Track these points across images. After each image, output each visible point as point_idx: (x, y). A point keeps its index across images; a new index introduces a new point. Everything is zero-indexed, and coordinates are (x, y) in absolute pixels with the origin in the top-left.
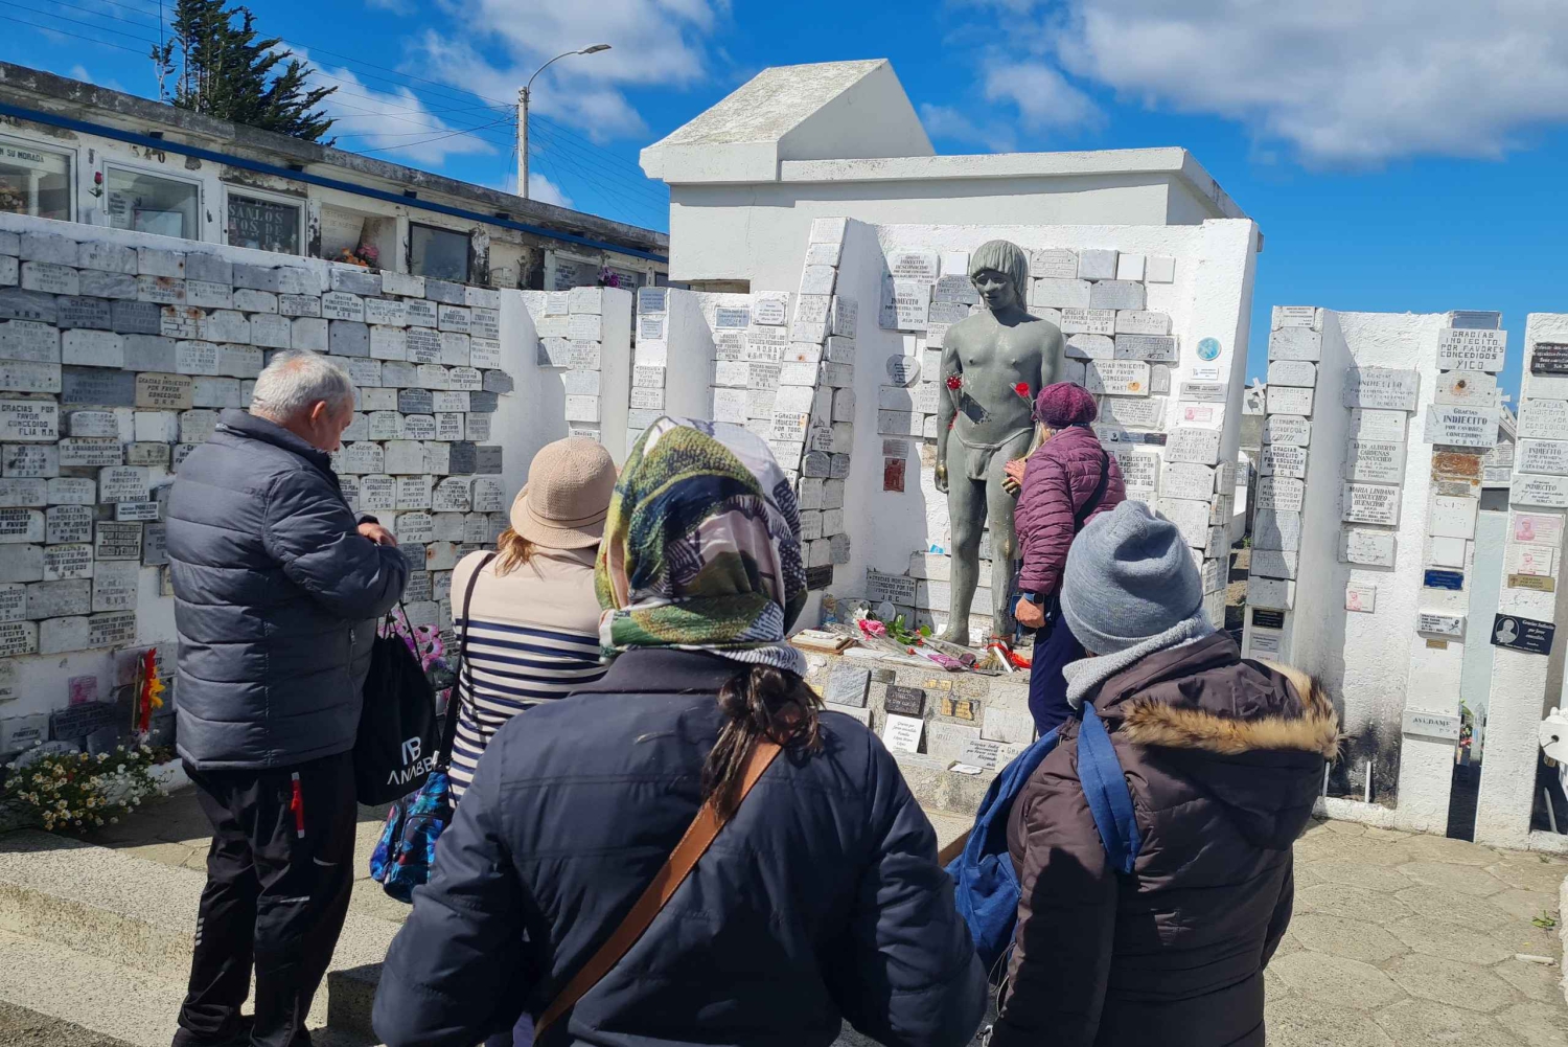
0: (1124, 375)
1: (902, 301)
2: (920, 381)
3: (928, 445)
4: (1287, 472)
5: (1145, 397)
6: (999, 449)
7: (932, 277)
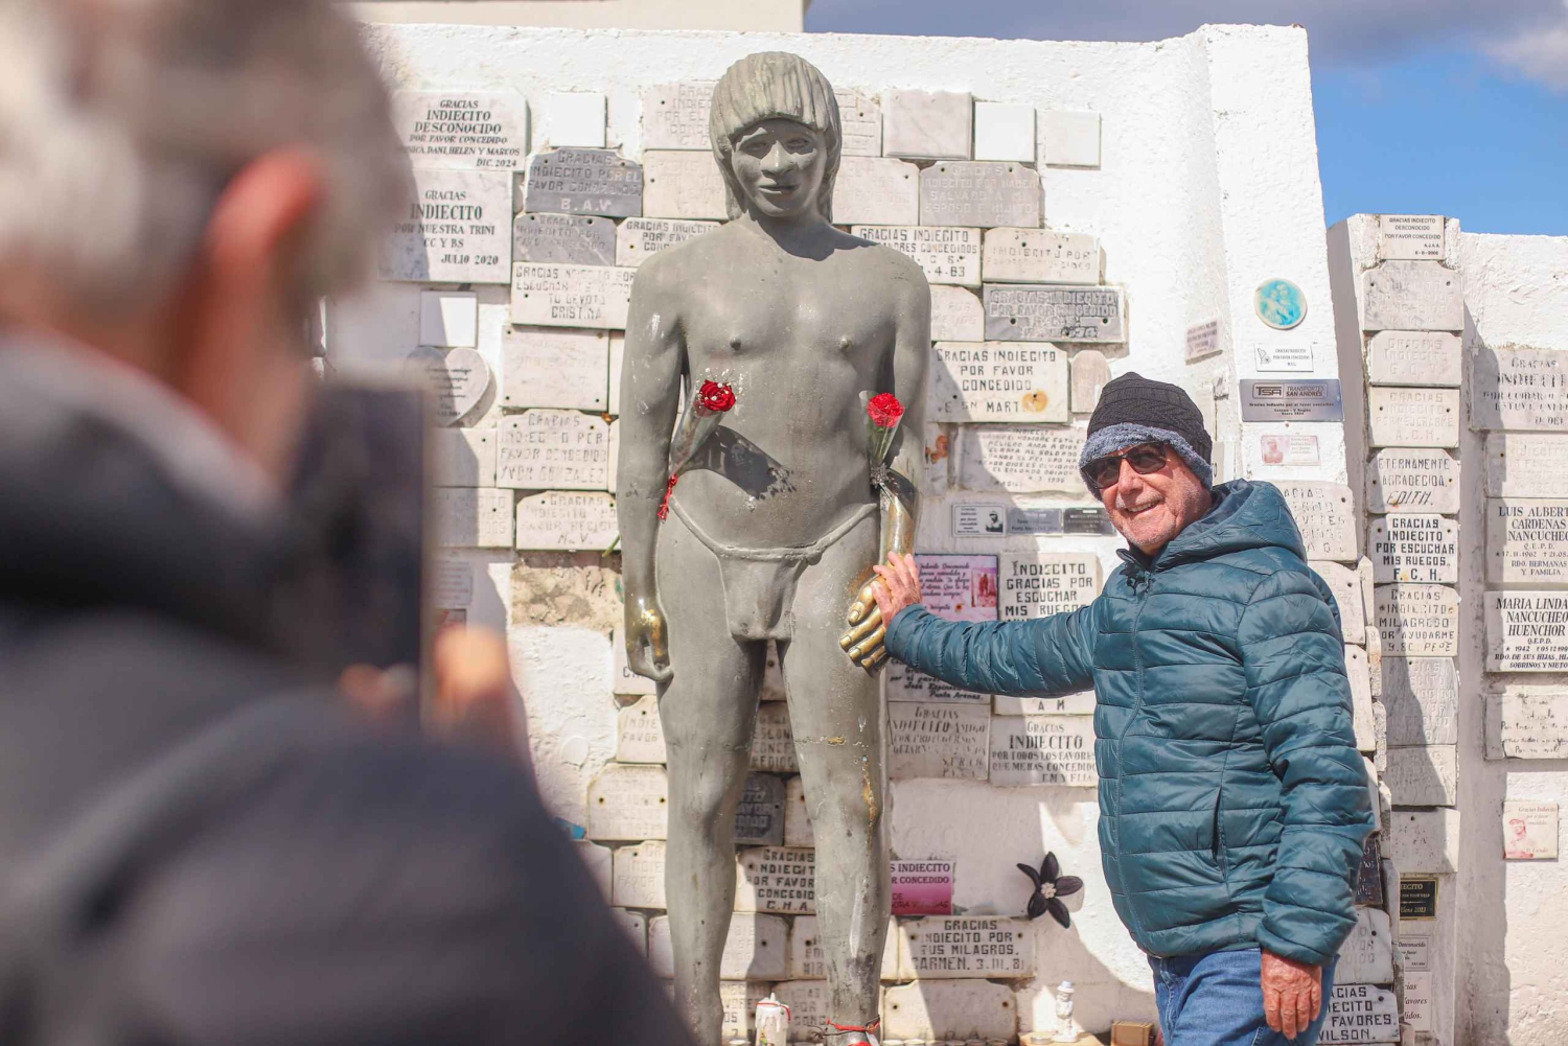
0: (1009, 377)
1: (439, 212)
2: (495, 409)
3: (525, 570)
4: (1423, 573)
5: (1061, 426)
6: (815, 560)
7: (516, 151)
